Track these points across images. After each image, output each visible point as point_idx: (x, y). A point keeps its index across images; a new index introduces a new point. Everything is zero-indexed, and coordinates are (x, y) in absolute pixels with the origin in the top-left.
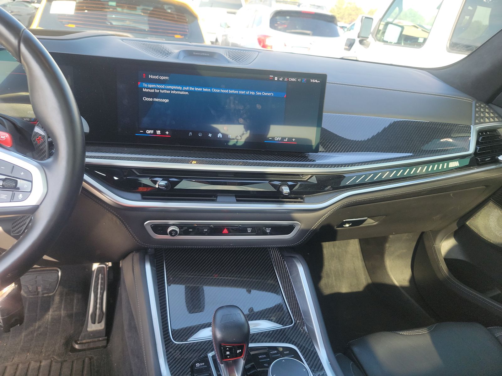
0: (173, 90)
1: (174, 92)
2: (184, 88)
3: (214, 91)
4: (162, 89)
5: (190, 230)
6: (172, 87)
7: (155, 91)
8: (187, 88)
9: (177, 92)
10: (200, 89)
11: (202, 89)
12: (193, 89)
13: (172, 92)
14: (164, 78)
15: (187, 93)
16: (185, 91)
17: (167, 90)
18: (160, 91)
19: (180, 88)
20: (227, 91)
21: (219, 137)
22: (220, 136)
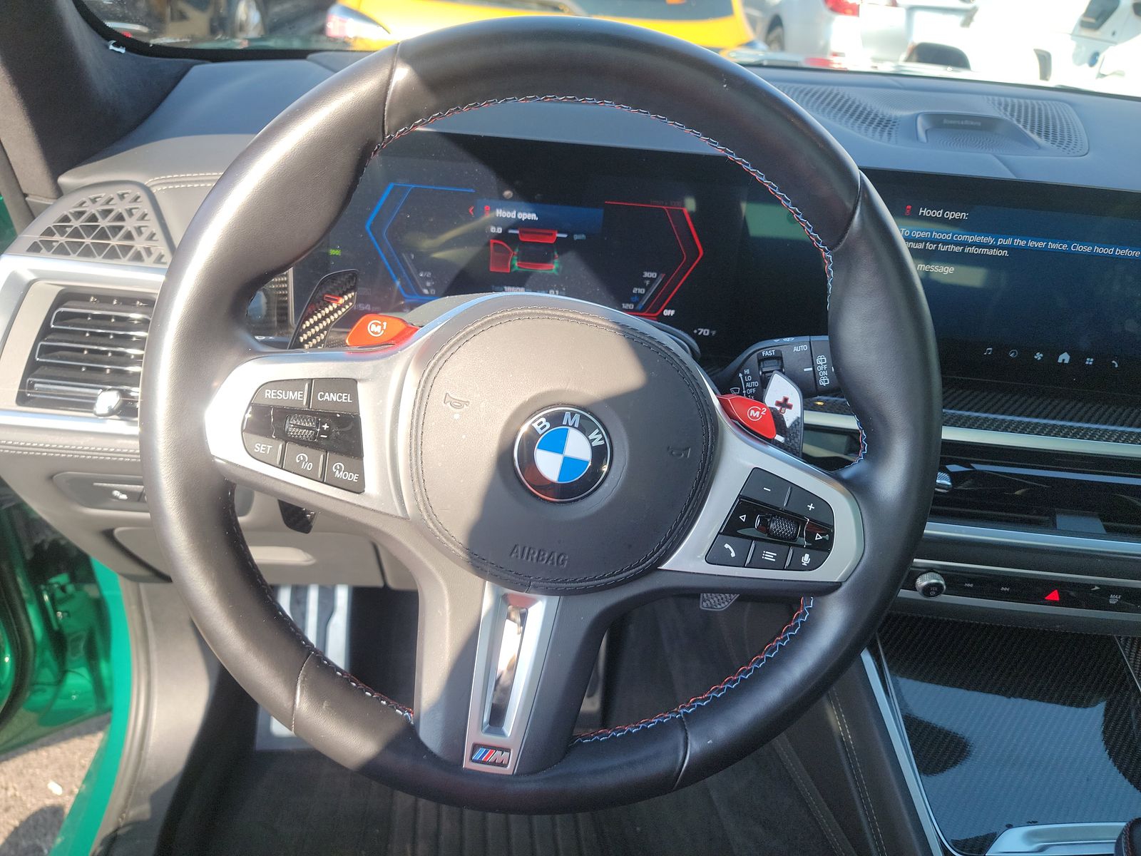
0: (971, 245)
1: (973, 250)
2: (1001, 241)
3: (1078, 248)
4: (945, 243)
5: (968, 585)
6: (970, 239)
7: (925, 246)
8: (1009, 242)
9: (979, 251)
10: (1041, 245)
11: (1047, 245)
12: (1023, 243)
13: (967, 250)
14: (957, 215)
15: (1005, 253)
16: (1002, 247)
17: (957, 244)
18: (937, 247)
19: (991, 240)
20: (1110, 251)
21: (1060, 361)
22: (1064, 360)
